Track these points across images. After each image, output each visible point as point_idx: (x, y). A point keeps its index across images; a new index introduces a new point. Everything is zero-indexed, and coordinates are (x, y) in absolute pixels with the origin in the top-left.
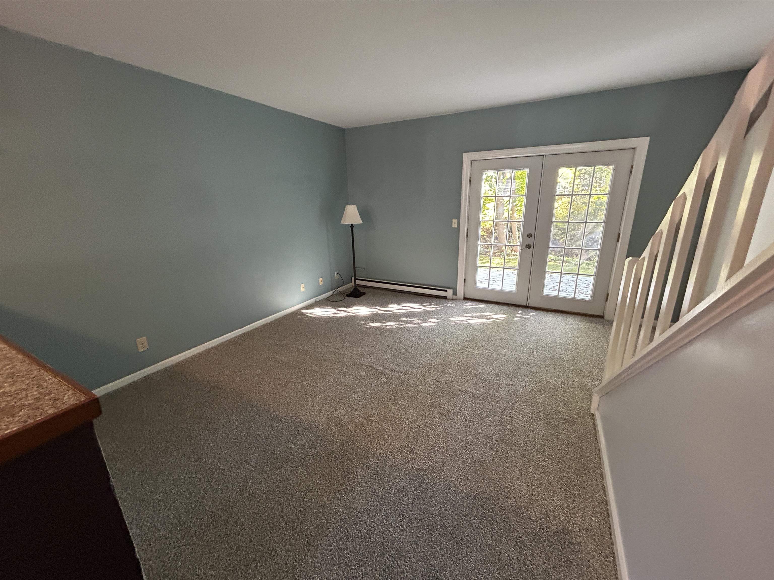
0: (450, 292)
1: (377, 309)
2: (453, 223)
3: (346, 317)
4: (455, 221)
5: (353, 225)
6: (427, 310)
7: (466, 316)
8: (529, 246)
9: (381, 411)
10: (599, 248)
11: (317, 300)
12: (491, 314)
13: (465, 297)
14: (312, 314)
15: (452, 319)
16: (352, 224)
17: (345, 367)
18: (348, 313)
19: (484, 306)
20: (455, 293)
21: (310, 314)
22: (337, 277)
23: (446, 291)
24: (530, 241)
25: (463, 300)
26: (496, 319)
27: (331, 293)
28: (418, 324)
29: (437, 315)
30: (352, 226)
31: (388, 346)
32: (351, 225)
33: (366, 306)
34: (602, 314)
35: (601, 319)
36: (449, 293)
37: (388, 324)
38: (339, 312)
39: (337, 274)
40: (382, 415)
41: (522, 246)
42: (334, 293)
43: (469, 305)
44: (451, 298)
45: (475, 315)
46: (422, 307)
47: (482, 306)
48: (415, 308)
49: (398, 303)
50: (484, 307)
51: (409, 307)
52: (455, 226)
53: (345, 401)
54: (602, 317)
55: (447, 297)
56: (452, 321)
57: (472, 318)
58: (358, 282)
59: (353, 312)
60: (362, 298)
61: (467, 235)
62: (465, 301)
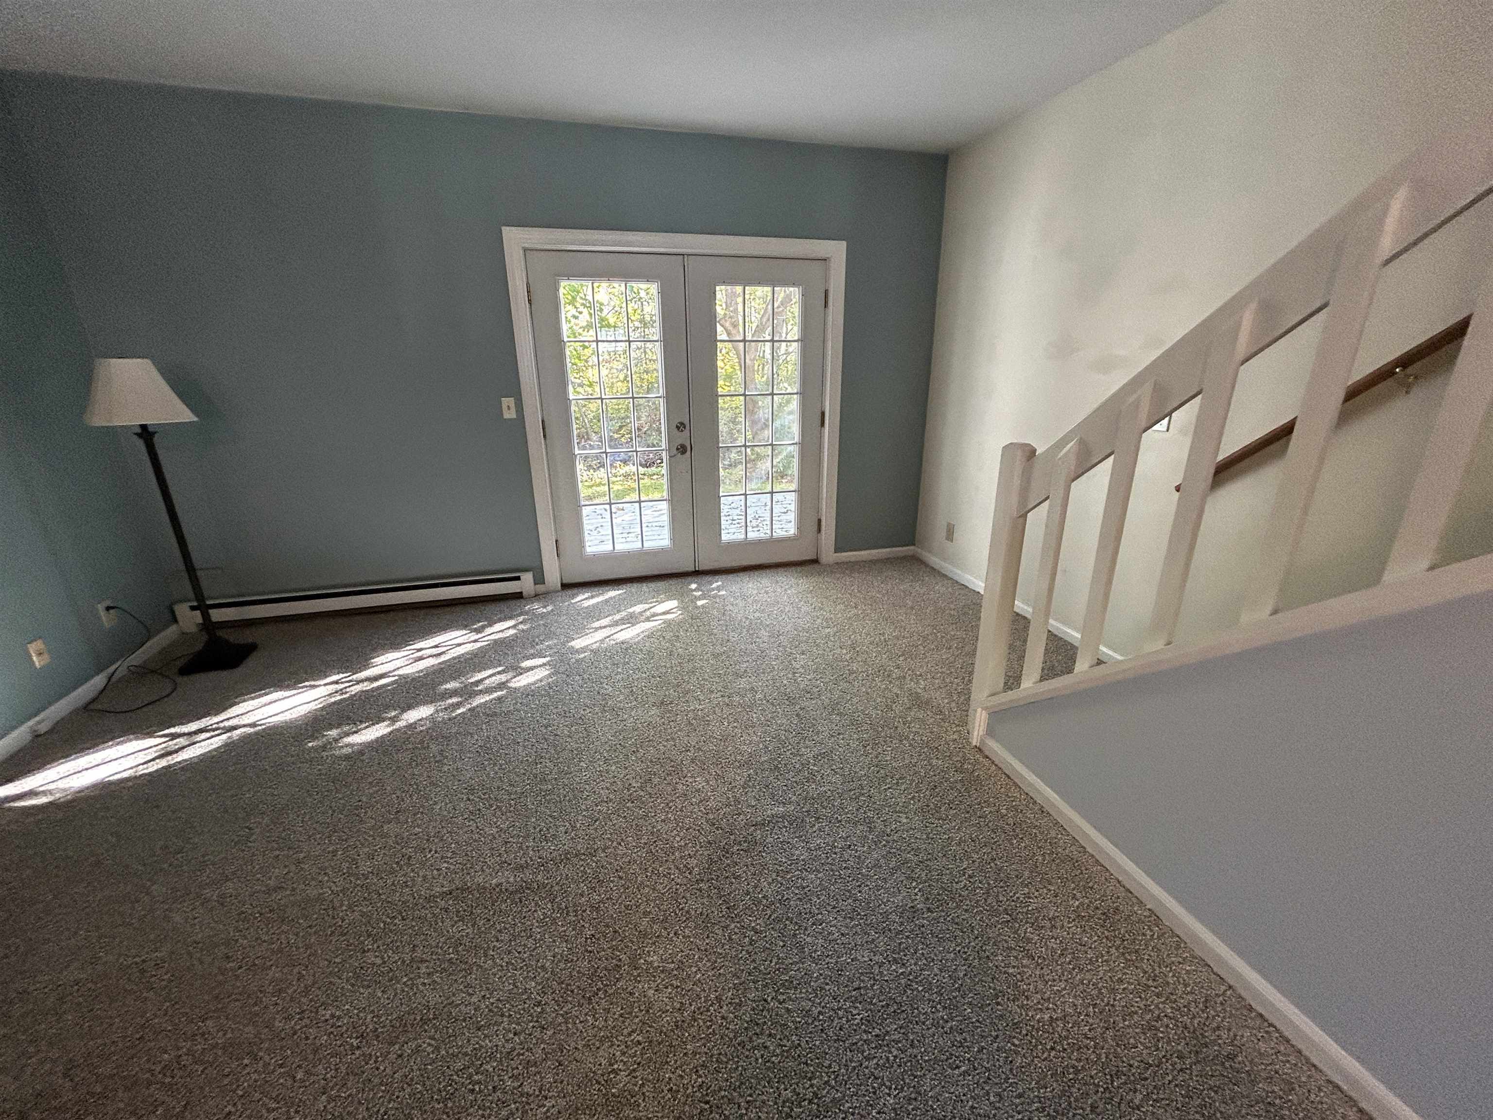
0: (527, 578)
1: (336, 682)
2: (504, 407)
3: (228, 747)
4: (508, 402)
5: (151, 429)
6: (495, 641)
7: (601, 628)
8: (682, 449)
9: (625, 1032)
10: (796, 440)
11: (43, 728)
12: (647, 606)
13: (564, 582)
14: (44, 793)
15: (578, 644)
16: (144, 427)
17: (368, 944)
18: (234, 728)
19: (620, 592)
20: (539, 579)
21: (32, 793)
22: (107, 620)
23: (518, 578)
24: (682, 438)
25: (563, 589)
26: (664, 613)
27: (99, 681)
28: (502, 686)
29: (533, 647)
30: (146, 433)
31: (471, 790)
32: (139, 431)
33: (288, 687)
34: (815, 558)
35: (816, 566)
36: (526, 584)
37: (413, 716)
38: (182, 741)
39: (108, 608)
40: (639, 1043)
41: (669, 450)
42: (114, 679)
43: (585, 600)
44: (533, 593)
45: (617, 617)
46: (474, 636)
47: (613, 593)
48: (459, 645)
49: (396, 646)
50: (619, 595)
51: (436, 646)
52: (510, 414)
53: (472, 1091)
54: (815, 561)
55: (521, 593)
56: (583, 650)
57: (619, 628)
58: (217, 615)
59: (246, 720)
60: (251, 663)
61: (545, 436)
62: (569, 592)
